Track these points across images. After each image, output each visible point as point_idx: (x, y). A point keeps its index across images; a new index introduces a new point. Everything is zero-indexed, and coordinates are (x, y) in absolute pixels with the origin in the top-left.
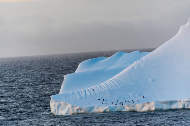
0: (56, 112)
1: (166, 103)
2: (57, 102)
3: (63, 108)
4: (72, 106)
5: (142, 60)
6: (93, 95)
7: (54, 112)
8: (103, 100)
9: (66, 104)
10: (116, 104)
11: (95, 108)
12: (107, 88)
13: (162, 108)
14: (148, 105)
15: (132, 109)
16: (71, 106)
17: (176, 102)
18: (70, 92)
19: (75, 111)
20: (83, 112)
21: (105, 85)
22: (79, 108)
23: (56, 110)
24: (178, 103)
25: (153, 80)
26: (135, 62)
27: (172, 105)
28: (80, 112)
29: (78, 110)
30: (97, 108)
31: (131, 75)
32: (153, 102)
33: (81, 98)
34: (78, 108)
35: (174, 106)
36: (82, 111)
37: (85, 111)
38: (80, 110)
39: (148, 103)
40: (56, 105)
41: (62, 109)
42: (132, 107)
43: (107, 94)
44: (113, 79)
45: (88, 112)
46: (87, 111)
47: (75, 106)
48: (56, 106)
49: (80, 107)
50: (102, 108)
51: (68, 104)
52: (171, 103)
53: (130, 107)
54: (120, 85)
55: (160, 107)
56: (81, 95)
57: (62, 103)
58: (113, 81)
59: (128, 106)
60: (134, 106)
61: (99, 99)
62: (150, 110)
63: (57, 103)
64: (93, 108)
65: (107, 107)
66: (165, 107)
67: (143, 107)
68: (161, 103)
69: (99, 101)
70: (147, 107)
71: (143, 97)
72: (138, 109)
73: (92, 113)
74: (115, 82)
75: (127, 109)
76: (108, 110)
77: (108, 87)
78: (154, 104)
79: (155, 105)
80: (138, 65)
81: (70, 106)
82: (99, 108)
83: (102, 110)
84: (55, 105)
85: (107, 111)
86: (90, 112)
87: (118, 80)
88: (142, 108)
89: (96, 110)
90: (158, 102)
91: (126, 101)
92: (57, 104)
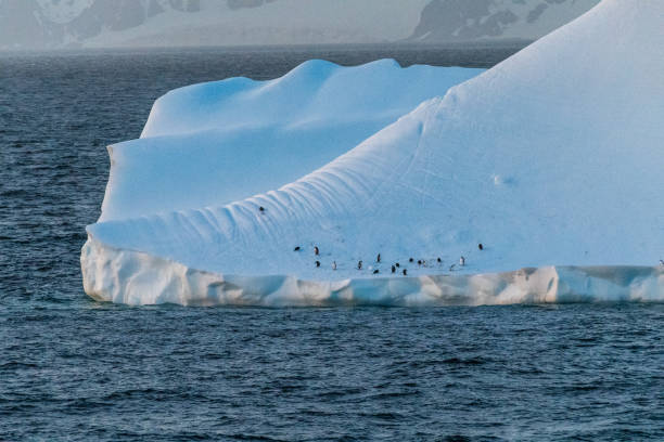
0: (116, 292)
1: (608, 274)
2: (119, 250)
3: (149, 279)
4: (191, 272)
5: (454, 98)
6: (267, 231)
7: (104, 290)
8: (317, 253)
9: (158, 263)
10: (376, 272)
11: (289, 281)
12: (321, 204)
13: (589, 294)
14: (527, 279)
15: (453, 291)
16: (185, 269)
17: (647, 272)
18: (163, 214)
19: (203, 290)
20: (238, 299)
21: (310, 193)
22: (221, 280)
23: (112, 286)
24: (656, 276)
25: (509, 181)
26: (423, 105)
27: (633, 285)
28: (222, 296)
29: (213, 286)
30: (300, 283)
31: (412, 157)
32: (553, 267)
33: (219, 238)
34: (215, 279)
35: (640, 291)
36: (234, 294)
37: (245, 294)
38: (225, 290)
39: (530, 271)
40: (113, 264)
41: (140, 281)
42: (453, 284)
43: (324, 227)
44: (336, 169)
45: (258, 298)
46: (256, 294)
47: (204, 273)
48: (116, 269)
49: (225, 277)
50: (323, 283)
51: (171, 261)
52: (630, 274)
53: (444, 285)
54: (371, 195)
55: (580, 290)
56: (213, 229)
57: (142, 256)
58: (339, 175)
59: (438, 280)
60: (463, 282)
61: (297, 249)
62: (536, 299)
63: (122, 254)
64: (278, 282)
65: (346, 282)
66: (603, 291)
67: (503, 285)
68: (584, 274)
69: (297, 253)
70: (523, 290)
71: (481, 247)
72: (480, 293)
73: (276, 300)
74: (350, 182)
75: (429, 291)
76: (349, 295)
77: (321, 199)
78: (556, 278)
79: (561, 282)
80: (439, 116)
81: (181, 269)
82: (310, 285)
83: (320, 290)
84: (108, 263)
85: (342, 295)
86: (268, 301)
87: (362, 176)
88: (497, 292)
89: (292, 291)
90: (573, 268)
91: (411, 260)
92: (118, 261)
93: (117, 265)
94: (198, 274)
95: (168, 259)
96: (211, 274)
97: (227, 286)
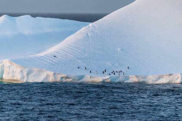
2: (26, 67)
4: (54, 74)
9: (41, 71)
15: (141, 80)
19: (58, 79)
22: (66, 76)
23: (24, 77)
25: (122, 50)
28: (64, 80)
29: (62, 78)
30: (91, 77)
32: (179, 74)
34: (63, 76)
36: (69, 80)
38: (66, 79)
39: (170, 75)
41: (34, 76)
42: (142, 78)
46: (76, 80)
47: (59, 74)
51: (45, 71)
53: (139, 78)
56: (46, 62)
57: (34, 69)
59: (137, 77)
60: (145, 77)
63: (27, 69)
64: (82, 77)
74: (75, 49)
75: (133, 80)
76: (109, 81)
78: (180, 76)
83: (99, 79)
84: (22, 71)
85: (106, 81)
88: (157, 80)
89: (88, 79)
93: (26, 71)
94: (57, 74)
95: (45, 70)
96: (62, 74)
97: (67, 78)
